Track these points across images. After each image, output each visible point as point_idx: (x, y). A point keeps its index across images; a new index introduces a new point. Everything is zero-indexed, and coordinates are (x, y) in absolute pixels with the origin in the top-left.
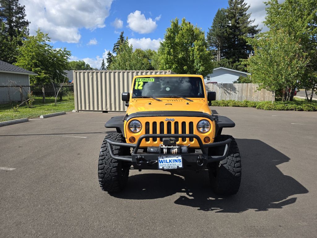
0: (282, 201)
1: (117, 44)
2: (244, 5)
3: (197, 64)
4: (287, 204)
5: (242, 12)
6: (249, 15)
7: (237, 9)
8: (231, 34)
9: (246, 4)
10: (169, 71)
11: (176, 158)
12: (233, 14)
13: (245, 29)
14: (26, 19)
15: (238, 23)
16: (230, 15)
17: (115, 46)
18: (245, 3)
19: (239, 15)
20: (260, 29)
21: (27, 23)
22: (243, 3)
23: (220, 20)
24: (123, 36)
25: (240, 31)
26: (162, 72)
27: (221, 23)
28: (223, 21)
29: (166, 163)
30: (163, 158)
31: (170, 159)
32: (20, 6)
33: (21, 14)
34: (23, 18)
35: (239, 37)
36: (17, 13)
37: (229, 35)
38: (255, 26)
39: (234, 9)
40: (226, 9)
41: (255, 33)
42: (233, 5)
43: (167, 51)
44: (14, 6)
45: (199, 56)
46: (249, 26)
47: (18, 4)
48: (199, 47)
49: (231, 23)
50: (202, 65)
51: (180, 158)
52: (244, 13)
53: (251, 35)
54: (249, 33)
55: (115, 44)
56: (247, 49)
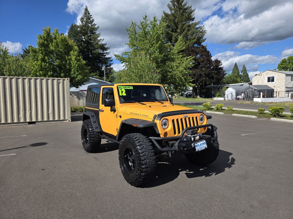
2: (94, 25)
3: (74, 73)
5: (93, 30)
6: (99, 34)
7: (88, 27)
8: (85, 48)
9: (96, 25)
10: (68, 79)
11: (202, 142)
12: (86, 31)
13: (97, 45)
15: (90, 39)
16: (83, 31)
18: (94, 24)
19: (90, 33)
20: (108, 47)
22: (93, 23)
23: (75, 34)
25: (93, 46)
27: (76, 36)
28: (77, 35)
29: (199, 147)
30: (197, 143)
31: (200, 143)
35: (93, 51)
37: (84, 48)
38: (104, 44)
39: (86, 27)
40: (79, 25)
41: (105, 50)
42: (84, 23)
45: (76, 65)
46: (100, 43)
48: (76, 57)
49: (84, 39)
50: (80, 74)
51: (205, 141)
52: (94, 32)
53: (102, 51)
54: (101, 49)
56: (99, 62)
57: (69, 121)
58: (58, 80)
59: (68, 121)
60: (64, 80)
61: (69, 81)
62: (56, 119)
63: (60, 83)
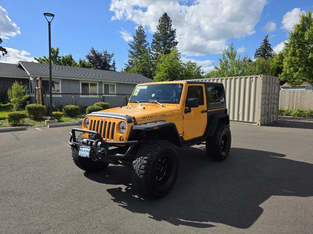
0: (194, 222)
1: (259, 49)
4: (190, 226)
10: (261, 76)
11: (87, 149)
14: (176, 39)
17: (257, 52)
21: (177, 43)
24: (267, 40)
26: (253, 77)
32: (173, 30)
33: (172, 36)
34: (173, 39)
36: (170, 36)
43: (292, 52)
44: (168, 31)
47: (171, 29)
55: (257, 50)
57: (258, 124)
58: (251, 78)
59: (256, 124)
60: (257, 78)
61: (262, 78)
62: (246, 120)
63: (252, 81)
